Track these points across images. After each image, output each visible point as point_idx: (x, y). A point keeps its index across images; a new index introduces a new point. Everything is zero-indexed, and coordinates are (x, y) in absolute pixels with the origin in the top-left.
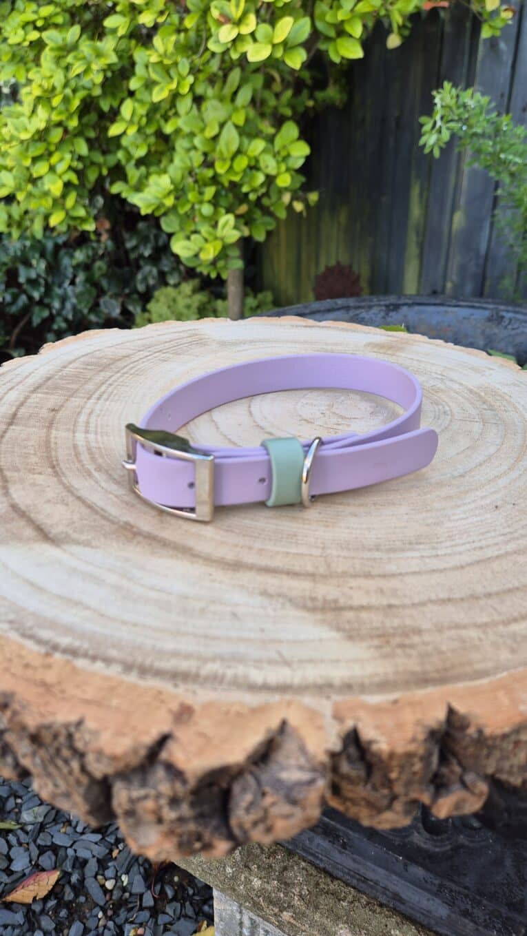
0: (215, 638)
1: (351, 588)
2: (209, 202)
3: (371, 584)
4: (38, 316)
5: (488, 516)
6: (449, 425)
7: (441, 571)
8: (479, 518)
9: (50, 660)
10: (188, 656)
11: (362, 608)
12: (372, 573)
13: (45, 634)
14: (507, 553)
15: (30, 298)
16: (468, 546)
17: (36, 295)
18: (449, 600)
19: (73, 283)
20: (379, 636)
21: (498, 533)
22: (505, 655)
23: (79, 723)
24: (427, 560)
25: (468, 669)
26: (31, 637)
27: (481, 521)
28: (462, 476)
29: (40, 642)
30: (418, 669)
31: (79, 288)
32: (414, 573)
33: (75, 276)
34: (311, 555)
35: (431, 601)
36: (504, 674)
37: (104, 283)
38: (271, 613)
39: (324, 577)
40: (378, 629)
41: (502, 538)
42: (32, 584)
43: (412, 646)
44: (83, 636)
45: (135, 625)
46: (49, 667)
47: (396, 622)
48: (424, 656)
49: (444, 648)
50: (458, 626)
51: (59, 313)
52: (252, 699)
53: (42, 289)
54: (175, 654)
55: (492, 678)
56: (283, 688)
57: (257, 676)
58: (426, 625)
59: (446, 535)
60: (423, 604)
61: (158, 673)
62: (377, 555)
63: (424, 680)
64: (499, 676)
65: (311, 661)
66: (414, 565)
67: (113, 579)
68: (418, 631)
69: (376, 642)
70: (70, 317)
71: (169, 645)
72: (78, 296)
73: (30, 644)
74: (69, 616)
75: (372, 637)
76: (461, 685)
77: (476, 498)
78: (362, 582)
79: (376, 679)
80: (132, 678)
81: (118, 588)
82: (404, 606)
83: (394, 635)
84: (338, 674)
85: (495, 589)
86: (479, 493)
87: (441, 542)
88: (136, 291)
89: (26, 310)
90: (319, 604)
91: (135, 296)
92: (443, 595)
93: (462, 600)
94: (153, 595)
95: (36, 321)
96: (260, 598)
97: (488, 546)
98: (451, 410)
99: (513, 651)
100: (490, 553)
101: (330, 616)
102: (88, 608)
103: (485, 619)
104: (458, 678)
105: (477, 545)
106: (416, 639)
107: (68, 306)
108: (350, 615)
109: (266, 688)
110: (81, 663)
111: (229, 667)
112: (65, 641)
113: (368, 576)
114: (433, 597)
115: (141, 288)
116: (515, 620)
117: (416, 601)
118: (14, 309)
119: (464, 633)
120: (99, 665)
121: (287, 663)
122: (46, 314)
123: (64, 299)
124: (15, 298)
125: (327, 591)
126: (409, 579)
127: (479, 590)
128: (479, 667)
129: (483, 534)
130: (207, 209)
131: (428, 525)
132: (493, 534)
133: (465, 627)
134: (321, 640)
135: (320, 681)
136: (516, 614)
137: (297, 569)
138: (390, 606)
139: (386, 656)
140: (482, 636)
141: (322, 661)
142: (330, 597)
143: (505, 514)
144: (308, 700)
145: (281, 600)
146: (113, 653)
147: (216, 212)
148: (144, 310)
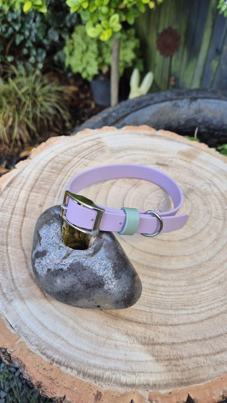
0: (108, 358)
1: (159, 332)
2: (106, 6)
3: (167, 330)
4: (19, 39)
5: (217, 288)
6: (209, 222)
7: (194, 323)
8: (213, 290)
9: (52, 367)
10: (99, 368)
11: (163, 344)
12: (168, 324)
13: (49, 353)
14: (221, 313)
15: (14, 30)
16: (207, 308)
17: (17, 28)
18: (196, 340)
19: (34, 21)
20: (168, 360)
21: (220, 299)
22: (212, 371)
23: (64, 397)
24: (190, 316)
25: (197, 378)
26: (44, 354)
27: (214, 291)
28: (210, 260)
29: (48, 357)
30: (180, 377)
31: (38, 24)
32: (184, 324)
33: (35, 17)
34: (145, 311)
35: (189, 341)
36: (210, 381)
37: (50, 21)
38: (129, 345)
39: (150, 325)
40: (167, 356)
41: (221, 303)
42: (42, 324)
43: (179, 366)
44: (62, 355)
45: (80, 350)
46: (52, 370)
47: (175, 352)
48: (183, 371)
49: (191, 367)
50: (197, 356)
51: (29, 37)
52: (122, 390)
53: (20, 25)
54: (95, 366)
55: (205, 383)
56: (132, 385)
57: (124, 379)
58: (185, 355)
59: (199, 300)
60: (185, 342)
61: (89, 376)
62: (171, 312)
63: (182, 383)
64: (208, 382)
65: (142, 372)
66: (184, 319)
67: (71, 323)
68: (182, 358)
69: (166, 363)
70: (34, 40)
71: (93, 362)
72: (38, 29)
73: (44, 357)
74: (56, 344)
75: (165, 360)
76: (194, 385)
77: (214, 276)
78: (163, 328)
79: (165, 382)
80: (80, 377)
81: (73, 328)
82: (178, 344)
83: (173, 359)
84: (152, 379)
85: (213, 334)
86: (216, 273)
87: (197, 305)
88: (65, 26)
89: (13, 36)
90: (147, 341)
91: (66, 30)
92: (194, 338)
93: (200, 340)
94: (87, 333)
95: (18, 41)
96: (125, 336)
97: (214, 308)
98: (211, 210)
99: (215, 369)
100: (215, 312)
101: (150, 347)
102: (63, 339)
103: (207, 352)
104: (193, 382)
105: (211, 307)
106: (181, 362)
107: (33, 34)
108: (158, 347)
109: (126, 385)
110: (63, 369)
111: (114, 374)
112: (56, 357)
113: (166, 325)
114: (190, 339)
115: (68, 24)
116: (218, 353)
117: (183, 341)
118: (6, 36)
119: (199, 359)
120: (69, 370)
121: (134, 373)
122: (22, 38)
123: (30, 30)
124: (7, 29)
125: (150, 333)
126: (182, 328)
127: (208, 335)
128: (202, 377)
129: (213, 300)
130: (104, 10)
131: (192, 294)
132: (217, 300)
133: (199, 356)
134: (146, 361)
135: (145, 383)
136: (219, 349)
137: (139, 320)
138: (173, 343)
139: (169, 371)
140: (205, 362)
141: (146, 373)
142: (151, 337)
143: (224, 287)
144: (141, 391)
145: (133, 338)
146: (73, 364)
147: (109, 11)
148: (70, 38)
